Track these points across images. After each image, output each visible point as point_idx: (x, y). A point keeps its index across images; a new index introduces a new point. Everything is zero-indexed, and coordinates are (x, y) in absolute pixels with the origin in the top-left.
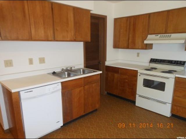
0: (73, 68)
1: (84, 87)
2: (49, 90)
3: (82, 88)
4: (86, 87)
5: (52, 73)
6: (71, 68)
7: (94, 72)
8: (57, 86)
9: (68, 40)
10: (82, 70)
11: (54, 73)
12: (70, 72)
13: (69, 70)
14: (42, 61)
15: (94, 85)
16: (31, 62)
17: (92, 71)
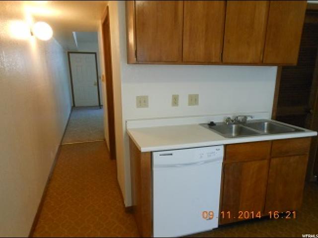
0: (249, 119)
1: (270, 160)
2: (201, 157)
3: (266, 162)
4: (275, 161)
5: (209, 125)
6: (246, 117)
7: (297, 131)
8: (216, 151)
9: (248, 61)
10: (266, 123)
11: (212, 125)
12: (241, 125)
13: (241, 120)
14: (194, 100)
15: (292, 159)
16: (175, 100)
17: (293, 130)
